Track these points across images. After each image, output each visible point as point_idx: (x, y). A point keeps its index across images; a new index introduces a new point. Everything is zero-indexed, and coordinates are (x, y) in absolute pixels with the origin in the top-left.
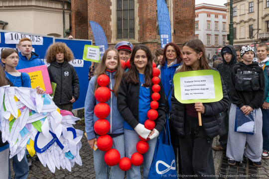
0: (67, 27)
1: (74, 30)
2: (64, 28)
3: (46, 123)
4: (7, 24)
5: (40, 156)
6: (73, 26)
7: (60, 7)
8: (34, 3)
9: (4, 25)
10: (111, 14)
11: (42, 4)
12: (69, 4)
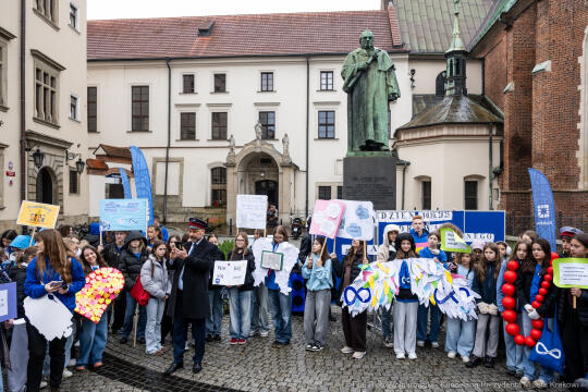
0: (496, 163)
1: (507, 168)
2: (491, 165)
3: (440, 284)
4: (409, 164)
5: (441, 307)
6: (507, 161)
7: (484, 131)
8: (445, 131)
9: (405, 165)
10: (578, 137)
11: (456, 131)
12: (500, 126)
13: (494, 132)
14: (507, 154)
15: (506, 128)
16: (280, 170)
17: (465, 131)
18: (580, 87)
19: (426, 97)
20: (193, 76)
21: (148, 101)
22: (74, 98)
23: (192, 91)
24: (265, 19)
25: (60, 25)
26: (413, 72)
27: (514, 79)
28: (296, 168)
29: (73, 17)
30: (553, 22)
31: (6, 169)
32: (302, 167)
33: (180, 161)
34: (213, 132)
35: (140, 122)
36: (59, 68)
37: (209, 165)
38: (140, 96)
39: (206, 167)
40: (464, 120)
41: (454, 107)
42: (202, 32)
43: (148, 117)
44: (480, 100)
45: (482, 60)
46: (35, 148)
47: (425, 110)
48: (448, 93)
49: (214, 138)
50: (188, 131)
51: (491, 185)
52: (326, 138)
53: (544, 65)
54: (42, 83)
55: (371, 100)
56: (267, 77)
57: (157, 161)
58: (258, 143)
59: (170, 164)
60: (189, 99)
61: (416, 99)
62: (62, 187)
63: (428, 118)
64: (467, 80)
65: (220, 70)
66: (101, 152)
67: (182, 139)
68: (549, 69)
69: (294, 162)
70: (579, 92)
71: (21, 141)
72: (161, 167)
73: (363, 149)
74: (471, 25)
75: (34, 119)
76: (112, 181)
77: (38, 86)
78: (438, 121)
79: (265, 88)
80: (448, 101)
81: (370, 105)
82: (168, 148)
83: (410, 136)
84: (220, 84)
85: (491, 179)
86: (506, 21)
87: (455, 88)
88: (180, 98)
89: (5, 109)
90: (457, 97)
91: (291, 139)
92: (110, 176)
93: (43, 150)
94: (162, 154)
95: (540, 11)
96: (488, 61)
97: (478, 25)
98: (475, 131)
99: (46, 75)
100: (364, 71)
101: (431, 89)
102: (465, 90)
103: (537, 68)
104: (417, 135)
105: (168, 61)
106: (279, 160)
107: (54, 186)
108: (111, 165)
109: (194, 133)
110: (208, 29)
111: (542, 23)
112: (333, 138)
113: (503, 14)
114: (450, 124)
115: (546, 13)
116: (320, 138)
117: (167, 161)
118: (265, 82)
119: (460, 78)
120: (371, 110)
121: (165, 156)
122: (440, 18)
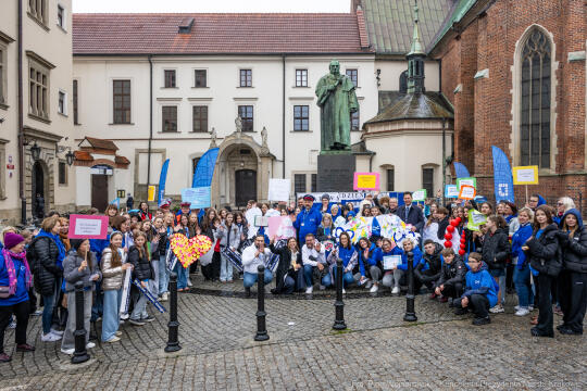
0: (449, 153)
1: (457, 157)
2: (444, 155)
4: (375, 154)
6: (457, 152)
7: (439, 126)
8: (406, 125)
9: (371, 155)
10: (511, 132)
11: (415, 125)
12: (451, 121)
13: (447, 127)
14: (456, 146)
15: (456, 122)
16: (259, 160)
17: (423, 126)
18: (511, 91)
19: (391, 94)
20: (174, 71)
21: (129, 95)
22: (62, 94)
23: (173, 86)
24: (243, 17)
25: (50, 26)
26: (379, 71)
27: (462, 82)
28: (273, 158)
29: (60, 17)
30: (490, 37)
31: (7, 163)
32: (279, 157)
33: (162, 152)
34: (194, 125)
35: (122, 114)
36: (49, 66)
37: (190, 156)
38: (122, 90)
39: (187, 158)
40: (421, 116)
41: (415, 104)
42: (182, 29)
43: (129, 109)
44: (437, 98)
45: (439, 61)
46: (32, 143)
47: (390, 105)
48: (409, 91)
49: (195, 131)
50: (170, 124)
51: (444, 172)
52: (301, 130)
53: (483, 73)
54: (35, 81)
55: (337, 113)
56: (246, 73)
57: (139, 152)
58: (239, 135)
59: (152, 155)
60: (170, 93)
61: (382, 95)
62: (52, 178)
63: (391, 114)
64: (425, 80)
65: (200, 66)
66: (86, 144)
67: (164, 131)
68: (487, 76)
69: (271, 152)
70: (511, 95)
71: (19, 137)
72: (143, 158)
73: (332, 148)
74: (430, 28)
75: (30, 115)
76: (97, 171)
77: (32, 84)
78: (400, 117)
79: (243, 84)
80: (409, 98)
81: (337, 117)
82: (151, 139)
83: (376, 129)
84: (201, 79)
85: (444, 168)
86: (457, 30)
87: (415, 86)
88: (161, 92)
89: (6, 107)
90: (417, 95)
91: (269, 132)
92: (95, 167)
93: (39, 144)
94: (145, 145)
95: (480, 28)
96: (444, 63)
97: (437, 28)
98: (431, 126)
99: (38, 73)
100: (332, 92)
101: (395, 86)
102: (424, 89)
103: (478, 74)
104: (382, 129)
105: (150, 57)
106: (258, 151)
107: (45, 177)
108: (96, 156)
109: (175, 125)
110: (187, 26)
111: (482, 37)
112: (307, 131)
113: (455, 24)
114: (410, 119)
115: (485, 29)
116: (295, 131)
117: (150, 151)
118: (243, 78)
119: (420, 78)
120: (337, 121)
121: (147, 147)
122: (403, 21)
